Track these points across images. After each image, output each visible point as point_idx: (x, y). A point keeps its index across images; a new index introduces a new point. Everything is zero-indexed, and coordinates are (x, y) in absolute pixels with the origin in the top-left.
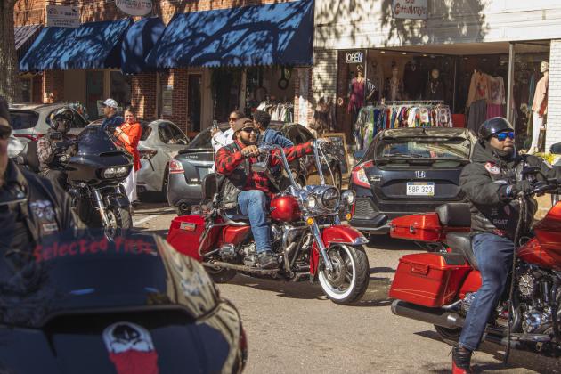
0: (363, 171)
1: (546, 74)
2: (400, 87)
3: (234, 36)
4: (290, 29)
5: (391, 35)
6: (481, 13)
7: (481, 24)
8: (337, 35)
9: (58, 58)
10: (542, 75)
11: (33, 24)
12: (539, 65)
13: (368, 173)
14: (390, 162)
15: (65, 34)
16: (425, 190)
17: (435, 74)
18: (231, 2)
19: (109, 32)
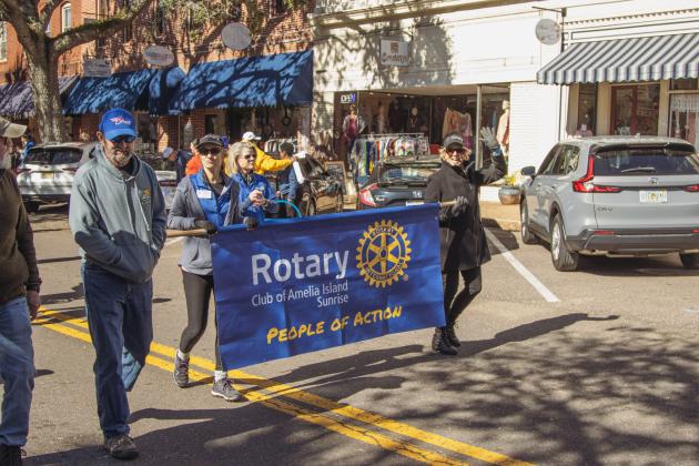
0: (369, 193)
1: (507, 111)
2: (386, 123)
3: (238, 84)
4: (288, 76)
5: (374, 79)
6: (449, 62)
7: (449, 70)
8: (325, 82)
9: (89, 104)
10: (503, 112)
11: (70, 75)
13: (373, 195)
14: (392, 185)
15: (95, 85)
17: (415, 112)
18: (238, 54)
19: (133, 81)
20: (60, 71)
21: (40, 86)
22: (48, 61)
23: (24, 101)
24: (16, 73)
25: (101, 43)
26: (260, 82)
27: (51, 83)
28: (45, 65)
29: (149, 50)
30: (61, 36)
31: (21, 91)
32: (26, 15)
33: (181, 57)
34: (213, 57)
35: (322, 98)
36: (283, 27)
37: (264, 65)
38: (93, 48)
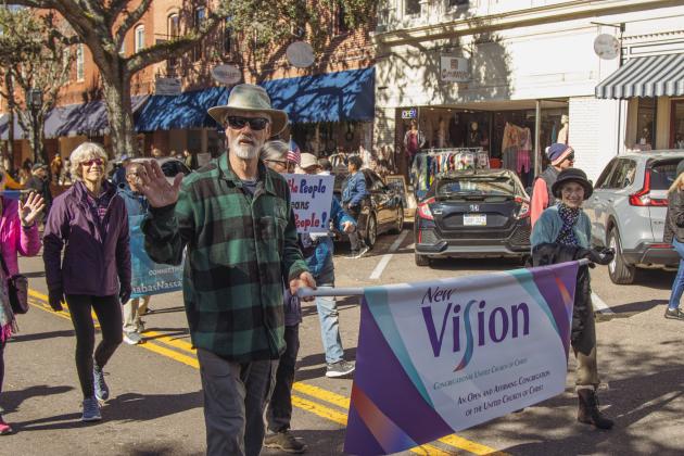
0: (427, 206)
1: (566, 125)
2: (446, 137)
3: (302, 101)
4: (350, 93)
5: (434, 95)
6: (508, 78)
7: (508, 85)
8: (386, 98)
9: (161, 121)
10: (563, 126)
11: (143, 94)
12: (560, 117)
13: (431, 208)
14: (450, 198)
15: (166, 102)
16: (480, 221)
17: (475, 126)
18: (302, 72)
19: (202, 99)
20: (132, 90)
21: (113, 104)
22: (121, 81)
23: (99, 119)
24: (92, 92)
25: (172, 62)
26: (324, 99)
27: (125, 102)
28: (118, 84)
29: (218, 69)
30: (133, 57)
31: (96, 109)
32: (101, 37)
33: (247, 75)
34: (279, 75)
35: (383, 113)
36: (345, 46)
37: (327, 82)
38: (164, 68)
